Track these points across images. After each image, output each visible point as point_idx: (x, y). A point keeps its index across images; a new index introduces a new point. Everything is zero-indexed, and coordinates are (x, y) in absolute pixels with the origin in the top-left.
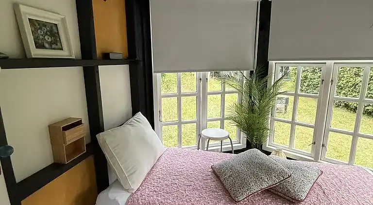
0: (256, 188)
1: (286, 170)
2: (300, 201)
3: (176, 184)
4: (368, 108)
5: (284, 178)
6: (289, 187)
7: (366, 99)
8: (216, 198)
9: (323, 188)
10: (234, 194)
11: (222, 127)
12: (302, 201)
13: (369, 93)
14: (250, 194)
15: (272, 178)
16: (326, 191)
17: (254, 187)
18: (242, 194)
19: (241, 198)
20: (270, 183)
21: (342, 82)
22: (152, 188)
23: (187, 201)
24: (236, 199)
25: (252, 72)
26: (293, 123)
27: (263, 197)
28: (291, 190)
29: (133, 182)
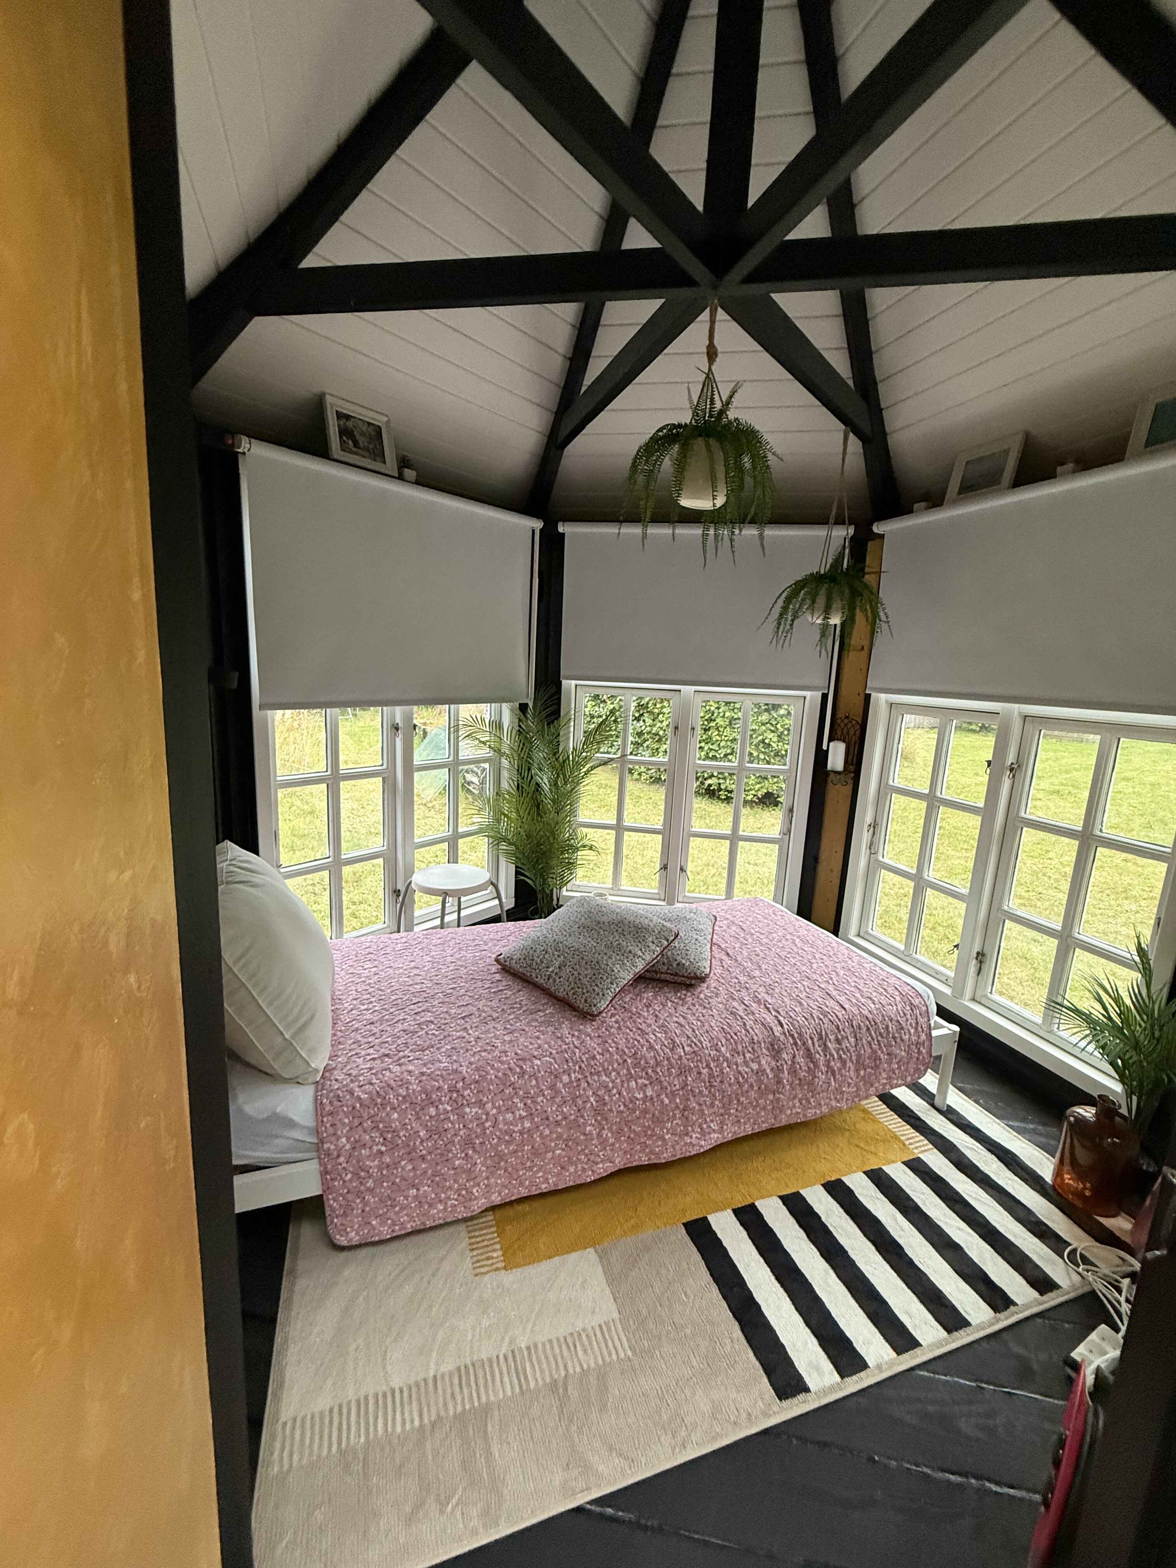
0: (627, 976)
1: (668, 924)
2: (704, 978)
3: (432, 1022)
4: (709, 782)
5: (668, 941)
6: (679, 958)
7: (698, 762)
8: (549, 1023)
9: (723, 946)
10: (586, 1001)
11: (453, 858)
12: (707, 976)
13: (711, 750)
14: (617, 990)
15: (648, 947)
16: (729, 951)
17: (623, 974)
18: (603, 995)
19: (603, 1005)
20: (648, 958)
21: (659, 724)
22: (371, 1051)
23: (485, 1051)
24: (594, 1009)
25: (523, 708)
26: (619, 828)
27: (637, 991)
28: (684, 961)
29: (312, 1051)
